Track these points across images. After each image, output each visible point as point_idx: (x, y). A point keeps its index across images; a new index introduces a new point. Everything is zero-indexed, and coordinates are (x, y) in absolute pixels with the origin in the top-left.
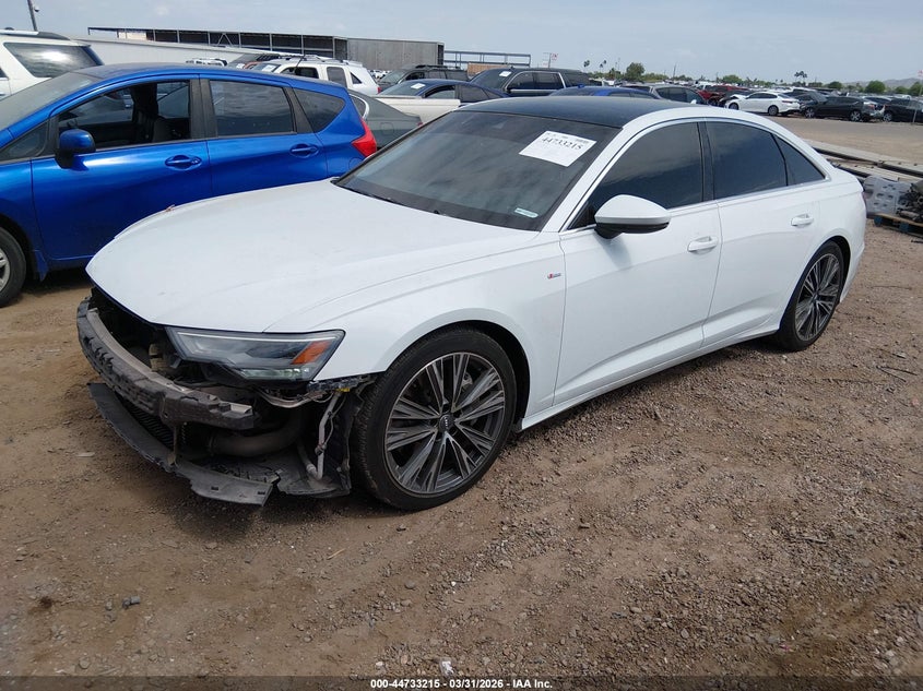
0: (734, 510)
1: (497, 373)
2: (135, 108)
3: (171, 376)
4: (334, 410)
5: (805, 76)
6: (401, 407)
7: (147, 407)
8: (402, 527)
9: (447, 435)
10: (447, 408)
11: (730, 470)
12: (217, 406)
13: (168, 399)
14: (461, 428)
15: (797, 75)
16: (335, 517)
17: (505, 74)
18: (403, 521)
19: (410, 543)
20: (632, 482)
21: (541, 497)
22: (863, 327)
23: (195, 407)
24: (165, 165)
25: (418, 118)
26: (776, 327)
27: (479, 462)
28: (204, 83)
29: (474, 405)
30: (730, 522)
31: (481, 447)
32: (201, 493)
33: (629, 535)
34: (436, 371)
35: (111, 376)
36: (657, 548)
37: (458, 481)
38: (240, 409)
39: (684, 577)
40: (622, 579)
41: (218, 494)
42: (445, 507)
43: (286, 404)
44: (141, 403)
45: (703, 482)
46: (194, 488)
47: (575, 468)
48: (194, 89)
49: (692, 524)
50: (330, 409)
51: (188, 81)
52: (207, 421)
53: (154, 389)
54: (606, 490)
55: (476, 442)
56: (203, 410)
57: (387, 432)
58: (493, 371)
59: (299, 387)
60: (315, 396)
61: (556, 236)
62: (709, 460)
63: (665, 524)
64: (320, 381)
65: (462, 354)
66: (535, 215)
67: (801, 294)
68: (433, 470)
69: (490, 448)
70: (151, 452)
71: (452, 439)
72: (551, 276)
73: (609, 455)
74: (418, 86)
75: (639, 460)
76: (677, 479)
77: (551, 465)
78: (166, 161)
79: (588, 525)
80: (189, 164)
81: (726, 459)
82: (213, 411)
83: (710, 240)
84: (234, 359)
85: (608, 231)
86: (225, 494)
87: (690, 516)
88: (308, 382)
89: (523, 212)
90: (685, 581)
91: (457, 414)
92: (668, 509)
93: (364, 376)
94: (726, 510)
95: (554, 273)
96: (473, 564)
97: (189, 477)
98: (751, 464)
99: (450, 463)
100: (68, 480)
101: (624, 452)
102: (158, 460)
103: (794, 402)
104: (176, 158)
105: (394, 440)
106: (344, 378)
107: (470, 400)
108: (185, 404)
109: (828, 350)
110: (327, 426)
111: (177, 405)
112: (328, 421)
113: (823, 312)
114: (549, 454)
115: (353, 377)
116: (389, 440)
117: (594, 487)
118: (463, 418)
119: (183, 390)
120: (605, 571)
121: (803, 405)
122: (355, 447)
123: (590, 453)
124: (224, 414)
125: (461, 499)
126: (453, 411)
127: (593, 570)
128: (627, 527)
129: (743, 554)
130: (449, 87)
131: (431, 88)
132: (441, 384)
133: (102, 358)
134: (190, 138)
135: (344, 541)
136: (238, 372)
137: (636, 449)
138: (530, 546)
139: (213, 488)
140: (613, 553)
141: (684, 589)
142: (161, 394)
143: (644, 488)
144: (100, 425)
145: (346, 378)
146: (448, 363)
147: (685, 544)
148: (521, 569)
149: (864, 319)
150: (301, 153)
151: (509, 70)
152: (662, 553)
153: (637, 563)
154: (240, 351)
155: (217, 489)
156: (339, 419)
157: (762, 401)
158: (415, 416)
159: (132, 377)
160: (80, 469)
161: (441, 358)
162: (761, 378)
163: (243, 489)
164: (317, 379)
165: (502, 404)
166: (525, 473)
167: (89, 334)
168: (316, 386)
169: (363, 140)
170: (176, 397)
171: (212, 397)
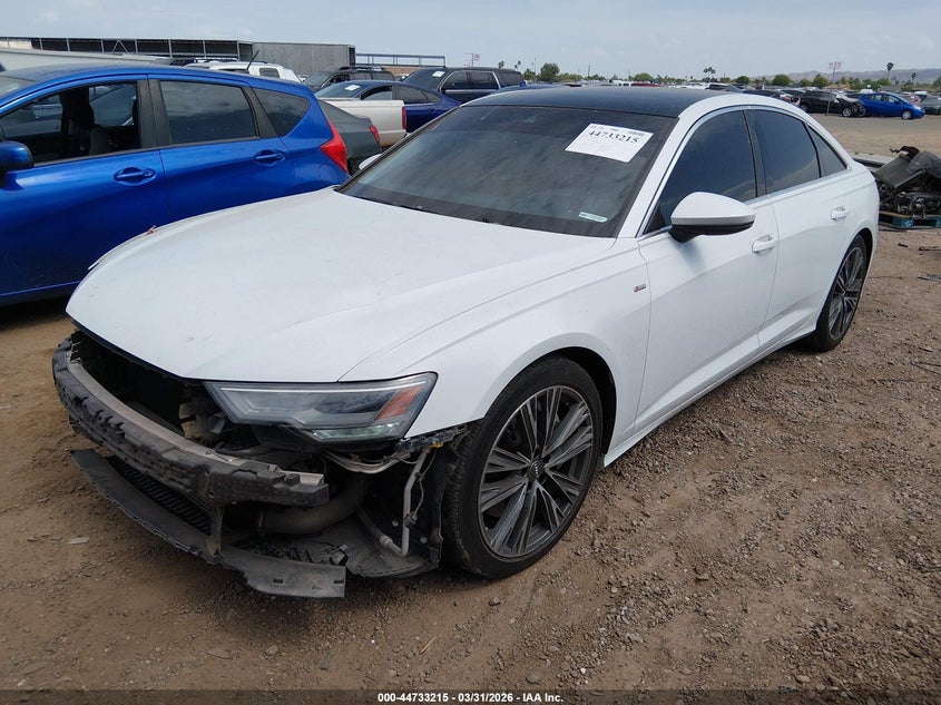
0: (851, 540)
1: (586, 407)
2: (64, 118)
3: (210, 444)
4: (421, 471)
5: (713, 72)
6: (495, 460)
7: (182, 485)
8: (496, 601)
9: (537, 485)
10: (538, 452)
11: (824, 493)
12: (281, 479)
13: (214, 474)
14: (551, 474)
15: (706, 71)
16: (411, 594)
17: (439, 74)
18: (493, 592)
19: (512, 621)
20: (730, 517)
21: (639, 545)
22: (877, 321)
23: (253, 481)
24: (113, 180)
25: (369, 120)
26: (813, 328)
27: (566, 510)
28: (153, 84)
29: (563, 446)
30: (851, 555)
31: (568, 492)
32: (261, 588)
33: (754, 584)
34: (530, 412)
35: (121, 446)
36: (790, 596)
37: (546, 536)
38: (311, 480)
39: (835, 630)
40: (770, 641)
41: (284, 588)
42: (534, 569)
43: (369, 468)
44: (172, 480)
45: (804, 510)
46: (250, 583)
47: (662, 506)
48: (143, 91)
49: (812, 562)
50: (417, 469)
51: (134, 82)
52: (269, 499)
53: (192, 462)
54: (706, 528)
55: (565, 489)
56: (265, 486)
57: (481, 490)
58: (583, 404)
59: (385, 447)
60: (403, 456)
61: (634, 243)
62: (798, 483)
63: (787, 566)
64: (412, 438)
65: (555, 388)
66: (604, 220)
67: (836, 291)
68: (524, 528)
69: (577, 494)
70: (184, 539)
71: (542, 489)
72: (637, 289)
73: (691, 486)
74: (352, 88)
75: (728, 490)
76: (775, 508)
77: (635, 504)
78: (115, 176)
79: (706, 576)
80: (142, 177)
81: (815, 480)
82: (278, 486)
83: (770, 239)
84: (301, 417)
85: (684, 234)
86: (292, 586)
87: (809, 553)
88: (399, 440)
89: (589, 216)
90: (840, 634)
91: (546, 459)
92: (782, 547)
93: (460, 427)
94: (841, 541)
95: (639, 285)
96: (596, 642)
97: (242, 568)
98: (842, 483)
99: (541, 518)
100: (64, 577)
101: (706, 482)
102: (194, 548)
103: (852, 409)
104: (126, 171)
105: (487, 499)
106: (438, 431)
107: (561, 440)
108: (239, 480)
109: (855, 347)
110: (415, 491)
111: (227, 481)
112: (416, 483)
113: (850, 309)
114: (626, 491)
115: (447, 429)
116: (482, 499)
117: (693, 528)
118: (552, 463)
119: (231, 460)
120: (747, 631)
121: (862, 411)
122: (446, 514)
123: (671, 486)
124: (292, 489)
125: (550, 557)
126: (543, 456)
127: (735, 632)
128: (749, 574)
129: (882, 594)
130: (385, 88)
131: (366, 89)
132: (535, 425)
133: (106, 424)
134: (139, 148)
135: (432, 626)
136: (308, 433)
137: (716, 476)
138: (653, 611)
139: (275, 581)
140: (749, 609)
141: (844, 645)
142: (202, 468)
143: (745, 524)
144: (86, 499)
145: (441, 431)
146: (542, 399)
147: (816, 588)
148: (654, 641)
149: (874, 313)
150: (266, 160)
151: (442, 70)
152: (799, 602)
153: (778, 618)
154: (309, 406)
155: (281, 582)
156: (429, 480)
157: (820, 409)
158: (508, 467)
159: (159, 448)
160: (75, 562)
161: (535, 396)
162: (807, 384)
163: (314, 578)
164: (409, 435)
165: (590, 441)
166: (611, 518)
167: (81, 394)
168: (407, 444)
169: (332, 144)
170: (226, 471)
171: (273, 467)
